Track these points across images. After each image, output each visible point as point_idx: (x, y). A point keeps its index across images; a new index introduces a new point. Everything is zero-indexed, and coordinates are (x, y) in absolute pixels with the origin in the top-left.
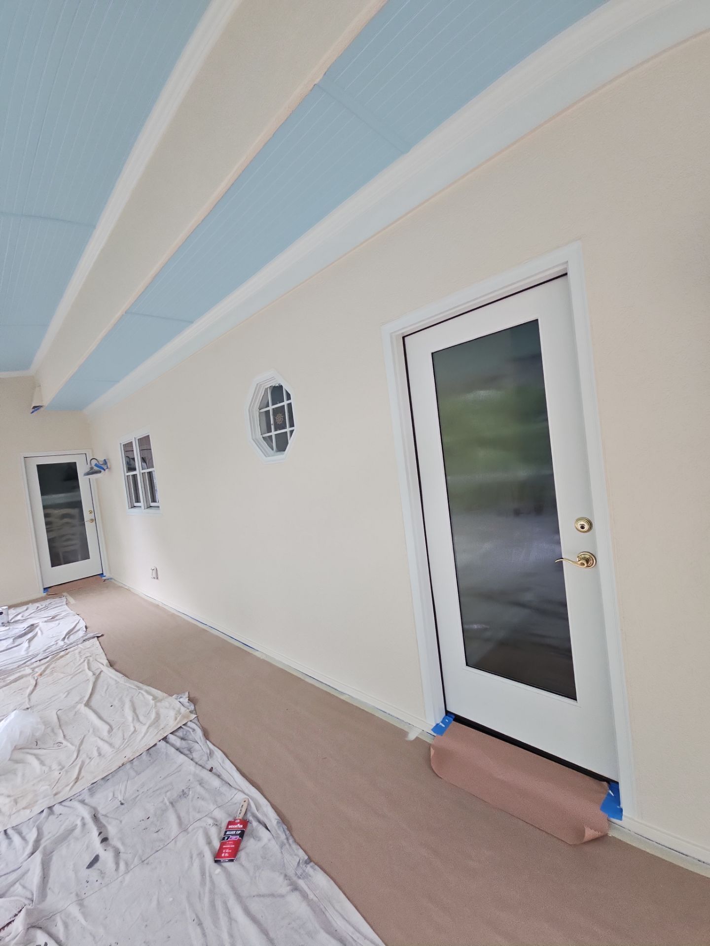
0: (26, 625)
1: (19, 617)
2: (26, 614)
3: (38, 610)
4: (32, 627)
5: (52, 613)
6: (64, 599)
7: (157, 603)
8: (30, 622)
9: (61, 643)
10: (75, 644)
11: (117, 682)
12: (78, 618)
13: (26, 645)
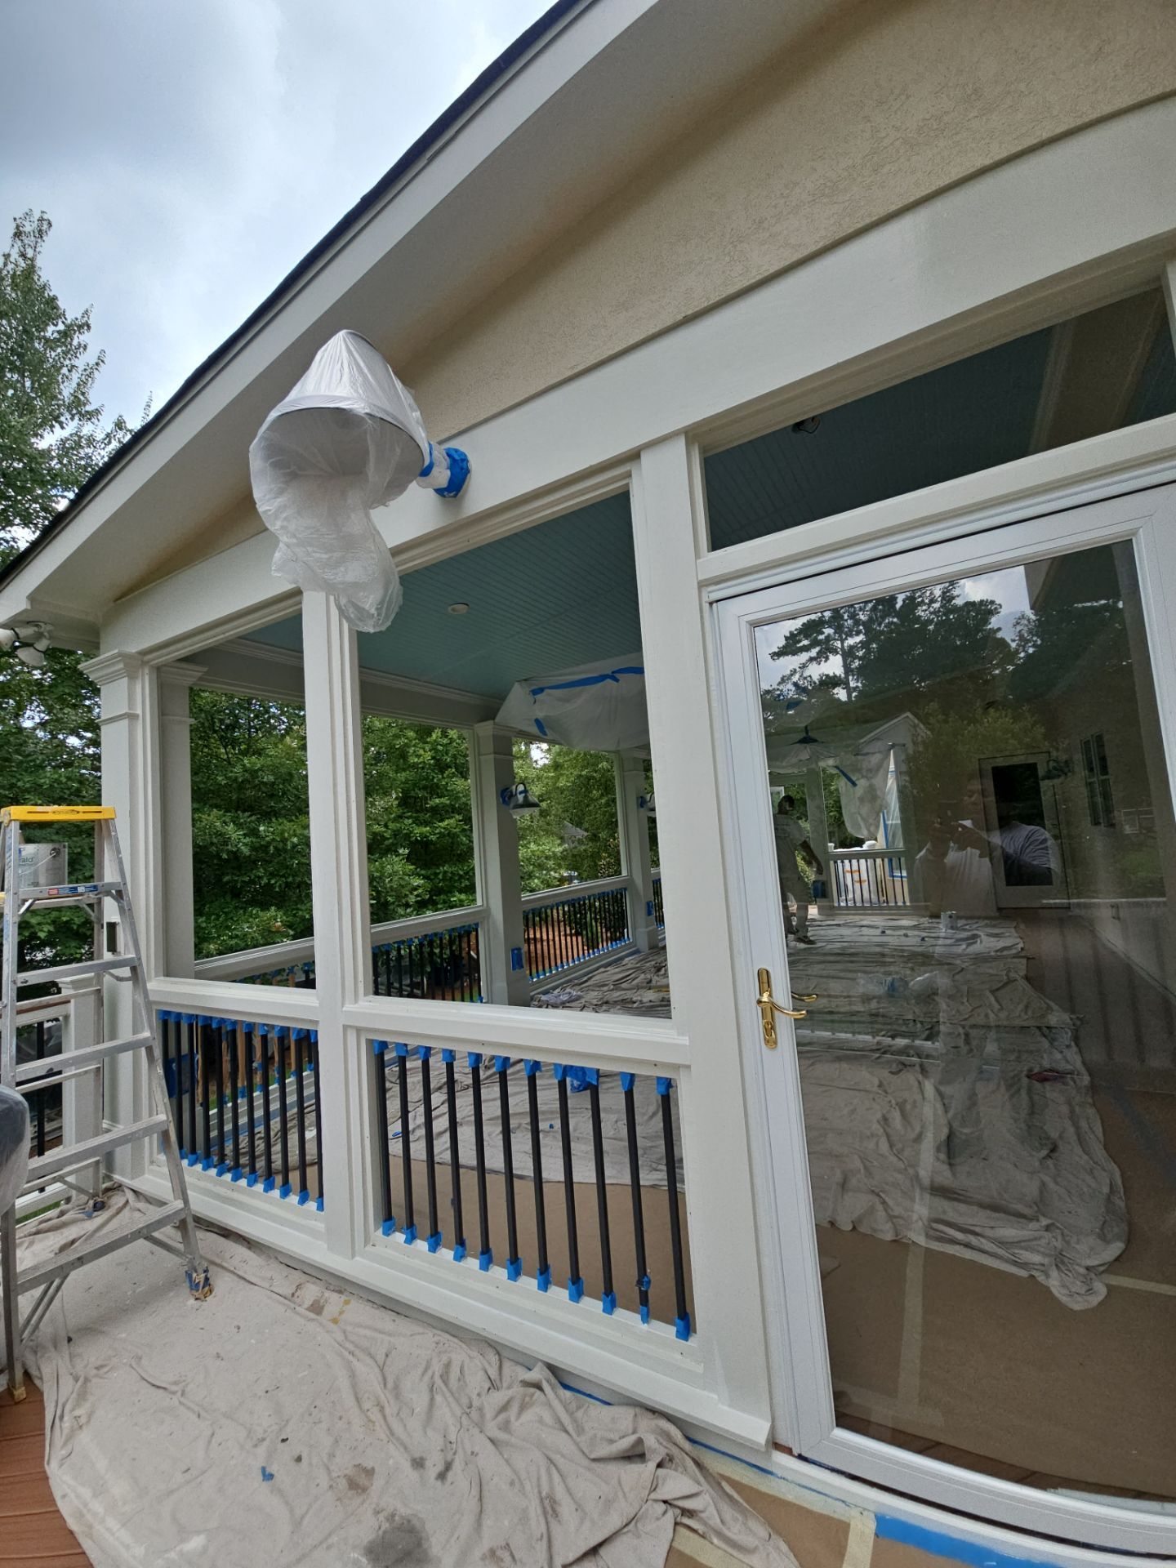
0: (969, 934)
1: (967, 927)
2: (975, 926)
3: (986, 926)
4: (975, 937)
5: (996, 931)
6: (1015, 924)
7: (1115, 950)
8: (975, 932)
9: (993, 954)
10: (1005, 957)
11: (1024, 989)
12: (1018, 940)
13: (964, 946)
